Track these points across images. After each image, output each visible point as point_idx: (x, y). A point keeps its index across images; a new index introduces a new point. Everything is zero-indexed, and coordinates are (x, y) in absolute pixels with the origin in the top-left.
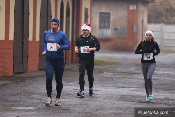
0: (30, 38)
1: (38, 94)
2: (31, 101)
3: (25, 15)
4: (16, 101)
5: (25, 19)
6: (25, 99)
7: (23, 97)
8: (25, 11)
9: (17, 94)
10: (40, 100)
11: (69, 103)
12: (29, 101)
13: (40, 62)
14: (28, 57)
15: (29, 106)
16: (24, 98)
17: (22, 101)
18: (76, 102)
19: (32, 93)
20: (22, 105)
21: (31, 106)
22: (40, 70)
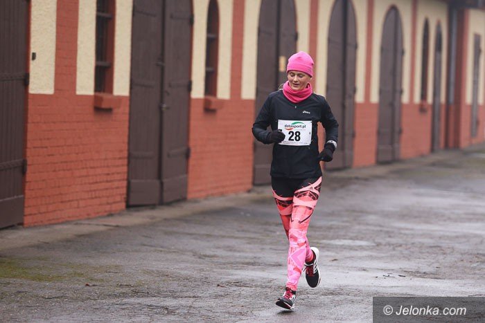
0: (360, 97)
1: (375, 213)
2: (363, 227)
3: (350, 49)
4: (330, 228)
5: (349, 56)
6: (347, 224)
7: (345, 219)
8: (350, 40)
9: (332, 214)
10: (380, 226)
11: (442, 233)
12: (357, 227)
15: (357, 239)
16: (347, 222)
17: (344, 228)
18: (455, 232)
19: (363, 212)
20: (344, 236)
21: (362, 239)
22: (380, 163)
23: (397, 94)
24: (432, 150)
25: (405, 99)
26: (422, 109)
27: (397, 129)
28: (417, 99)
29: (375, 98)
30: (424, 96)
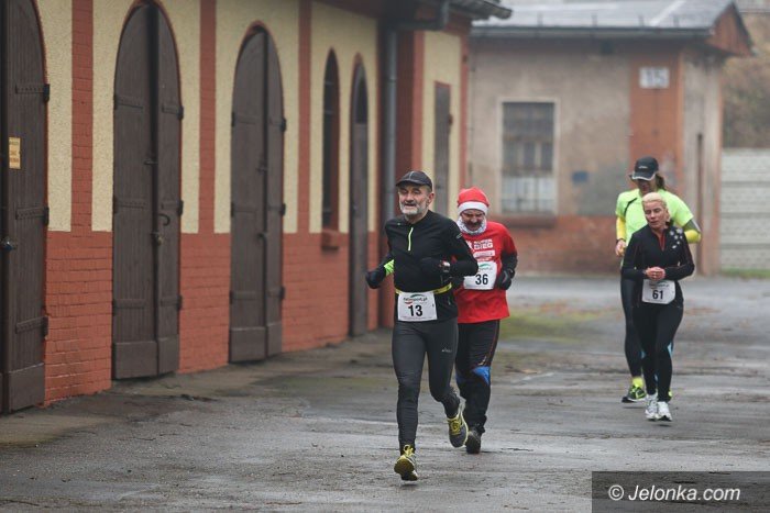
0: (189, 223)
1: (220, 471)
2: (191, 502)
3: (164, 119)
5: (163, 136)
6: (160, 496)
7: (154, 486)
8: (164, 99)
9: (126, 476)
10: (232, 498)
11: (362, 509)
12: (180, 502)
13: (235, 329)
14: (179, 307)
16: (158, 490)
17: (149, 504)
19: (196, 469)
22: (237, 363)
23: (272, 215)
24: (351, 334)
25: (290, 224)
26: (327, 245)
27: (273, 290)
28: (316, 226)
29: (223, 224)
30: (330, 217)
